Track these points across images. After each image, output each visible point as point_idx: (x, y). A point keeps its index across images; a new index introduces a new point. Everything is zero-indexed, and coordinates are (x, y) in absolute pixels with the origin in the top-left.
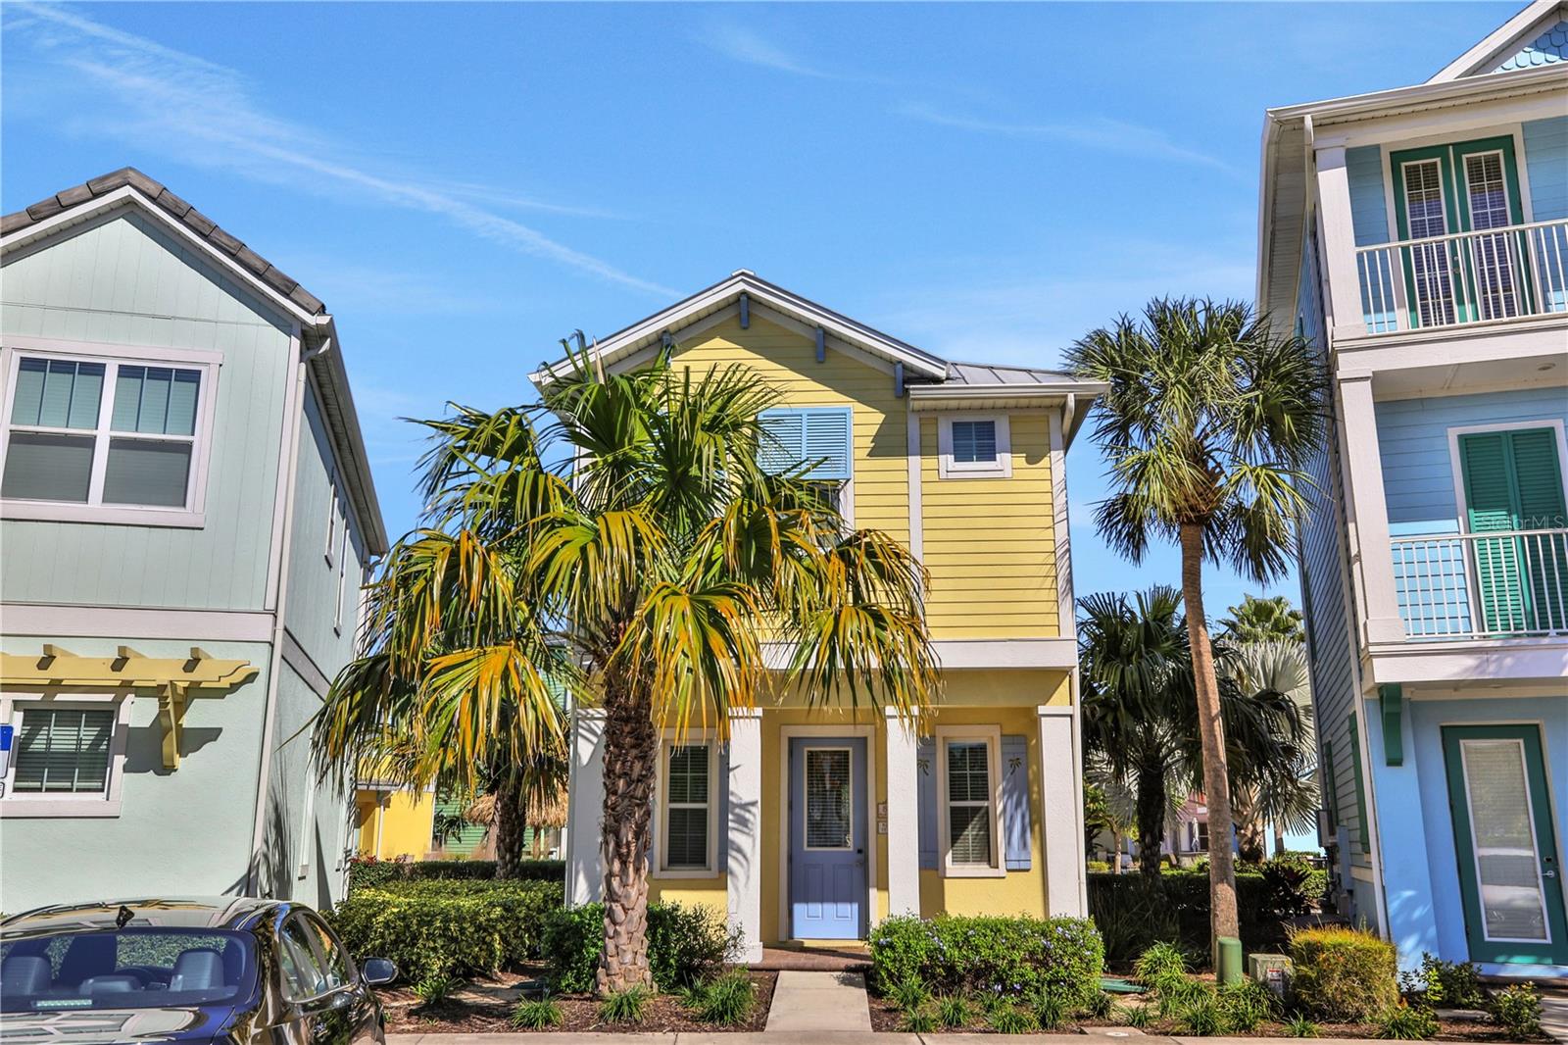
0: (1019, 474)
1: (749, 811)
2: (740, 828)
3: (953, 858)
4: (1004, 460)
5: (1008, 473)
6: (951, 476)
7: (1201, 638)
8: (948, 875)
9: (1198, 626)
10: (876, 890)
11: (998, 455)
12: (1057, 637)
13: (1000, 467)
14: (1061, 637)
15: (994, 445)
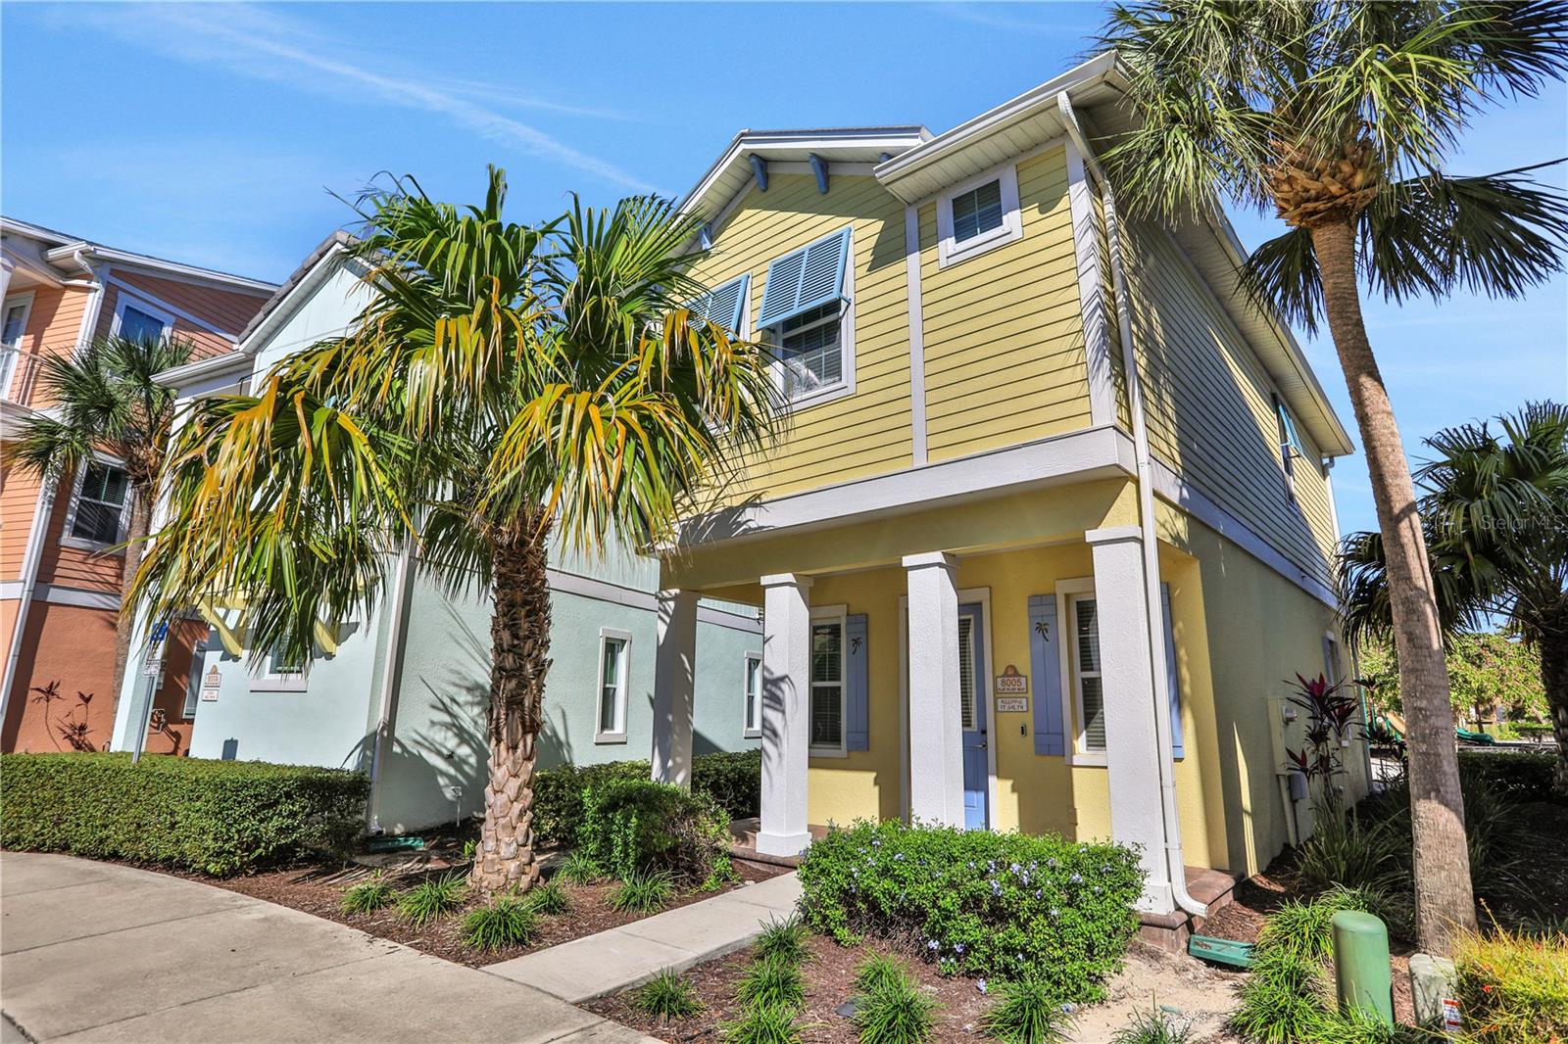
0: (1030, 231)
1: (780, 689)
2: (772, 704)
3: (1088, 741)
4: (1012, 220)
5: (1017, 235)
6: (953, 260)
7: (1366, 394)
8: (1075, 763)
9: (1358, 376)
10: (995, 778)
11: (1004, 218)
12: (1090, 428)
13: (1007, 230)
14: (1096, 425)
15: (1000, 207)
